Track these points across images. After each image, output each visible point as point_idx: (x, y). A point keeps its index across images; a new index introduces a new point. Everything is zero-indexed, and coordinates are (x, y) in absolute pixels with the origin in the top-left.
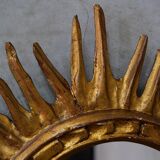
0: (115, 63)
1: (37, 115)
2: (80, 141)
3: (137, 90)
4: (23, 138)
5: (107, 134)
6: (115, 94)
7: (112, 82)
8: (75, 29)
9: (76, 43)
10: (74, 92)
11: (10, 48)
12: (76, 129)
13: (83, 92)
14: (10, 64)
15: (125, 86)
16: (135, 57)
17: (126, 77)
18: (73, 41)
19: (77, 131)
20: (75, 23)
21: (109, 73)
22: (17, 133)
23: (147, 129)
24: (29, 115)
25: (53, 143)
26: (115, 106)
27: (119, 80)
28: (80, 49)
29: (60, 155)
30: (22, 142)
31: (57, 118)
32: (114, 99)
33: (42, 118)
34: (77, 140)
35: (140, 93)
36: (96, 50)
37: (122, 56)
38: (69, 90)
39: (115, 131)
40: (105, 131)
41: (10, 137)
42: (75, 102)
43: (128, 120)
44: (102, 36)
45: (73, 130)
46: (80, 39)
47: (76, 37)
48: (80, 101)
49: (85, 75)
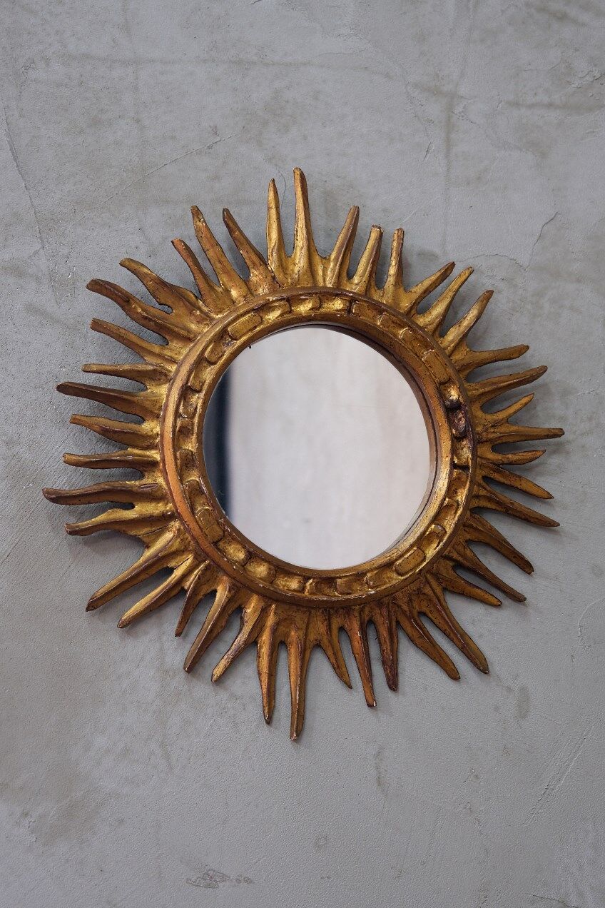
0: (320, 243)
1: (227, 291)
2: (282, 315)
3: (346, 271)
4: (213, 315)
5: (312, 309)
6: (320, 273)
7: (317, 259)
8: (271, 194)
9: (273, 211)
10: (273, 266)
11: (196, 212)
12: (277, 300)
13: (283, 266)
14: (197, 230)
15: (332, 264)
16: (344, 231)
17: (333, 257)
18: (269, 208)
19: (276, 304)
20: (272, 188)
21: (313, 249)
22: (205, 309)
23: (360, 307)
24: (220, 290)
25: (247, 317)
26: (321, 284)
27: (325, 258)
28: (279, 218)
29: (258, 329)
30: (212, 319)
31: (252, 294)
32: (320, 279)
33: (234, 293)
34: (277, 313)
35: (350, 277)
36: (296, 222)
37: (329, 236)
38: (266, 264)
39: (321, 307)
40: (310, 306)
41: (198, 313)
42: (274, 278)
43: (337, 295)
44: (304, 205)
45: (273, 301)
46: (277, 207)
47: (273, 205)
48: (280, 277)
49: (284, 246)
